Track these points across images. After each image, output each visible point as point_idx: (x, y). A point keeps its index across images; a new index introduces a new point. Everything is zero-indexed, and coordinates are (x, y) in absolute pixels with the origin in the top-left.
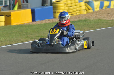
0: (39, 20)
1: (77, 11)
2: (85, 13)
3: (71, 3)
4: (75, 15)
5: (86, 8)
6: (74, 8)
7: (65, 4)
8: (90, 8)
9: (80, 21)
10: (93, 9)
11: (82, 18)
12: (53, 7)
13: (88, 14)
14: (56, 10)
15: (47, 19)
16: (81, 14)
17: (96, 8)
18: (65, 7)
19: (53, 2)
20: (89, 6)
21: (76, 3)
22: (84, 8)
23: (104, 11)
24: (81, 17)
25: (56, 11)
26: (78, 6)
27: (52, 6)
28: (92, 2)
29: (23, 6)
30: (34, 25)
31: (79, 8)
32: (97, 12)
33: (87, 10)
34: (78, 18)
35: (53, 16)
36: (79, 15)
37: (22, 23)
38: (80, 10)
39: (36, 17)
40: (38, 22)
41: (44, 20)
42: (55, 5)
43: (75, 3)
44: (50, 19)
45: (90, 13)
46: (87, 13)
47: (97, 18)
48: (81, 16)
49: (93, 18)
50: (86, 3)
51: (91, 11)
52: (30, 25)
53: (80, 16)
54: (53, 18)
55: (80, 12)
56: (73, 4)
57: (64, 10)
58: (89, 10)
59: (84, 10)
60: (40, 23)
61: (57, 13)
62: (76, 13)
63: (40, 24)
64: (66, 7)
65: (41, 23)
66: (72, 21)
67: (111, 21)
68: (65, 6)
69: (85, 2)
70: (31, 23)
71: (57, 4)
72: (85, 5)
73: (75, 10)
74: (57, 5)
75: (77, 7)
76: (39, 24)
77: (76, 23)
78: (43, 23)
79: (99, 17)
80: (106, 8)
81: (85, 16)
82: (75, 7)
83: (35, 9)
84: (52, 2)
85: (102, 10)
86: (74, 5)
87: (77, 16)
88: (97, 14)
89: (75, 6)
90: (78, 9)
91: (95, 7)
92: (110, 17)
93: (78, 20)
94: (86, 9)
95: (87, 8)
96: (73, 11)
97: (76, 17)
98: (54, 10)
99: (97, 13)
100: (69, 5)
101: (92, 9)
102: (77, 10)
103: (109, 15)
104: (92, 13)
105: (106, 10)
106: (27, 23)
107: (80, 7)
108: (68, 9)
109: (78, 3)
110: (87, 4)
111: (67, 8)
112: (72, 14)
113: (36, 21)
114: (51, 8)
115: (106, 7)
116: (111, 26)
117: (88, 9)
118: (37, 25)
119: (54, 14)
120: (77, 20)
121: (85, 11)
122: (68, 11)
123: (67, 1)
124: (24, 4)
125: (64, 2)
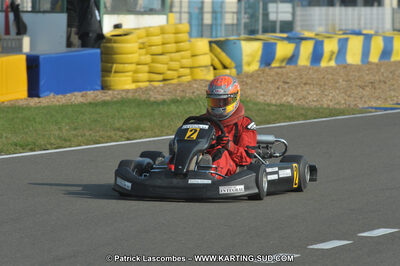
0: (52, 94)
1: (182, 70)
2: (210, 76)
3: (163, 44)
4: (175, 81)
5: (212, 60)
6: (172, 60)
7: (143, 46)
8: (227, 61)
10: (239, 67)
12: (102, 53)
14: (113, 63)
15: (80, 91)
16: (195, 80)
17: (249, 64)
18: (140, 55)
20: (223, 56)
21: (181, 44)
22: (206, 60)
23: (273, 73)
24: (193, 90)
25: (111, 67)
26: (188, 53)
27: (97, 51)
28: (235, 43)
30: (30, 109)
31: (189, 60)
32: (251, 76)
33: (215, 69)
34: (182, 91)
35: (100, 83)
36: (189, 82)
38: (191, 68)
39: (42, 82)
40: (48, 100)
41: (69, 95)
42: (109, 45)
43: (176, 43)
44: (89, 92)
48: (195, 86)
50: (214, 45)
51: (231, 72)
52: (18, 107)
53: (190, 86)
54: (99, 88)
55: (192, 74)
56: (172, 47)
57: (138, 64)
58: (225, 67)
59: (206, 66)
61: (116, 72)
62: (179, 77)
64: (147, 54)
65: (55, 103)
67: (274, 107)
68: (143, 51)
69: (211, 42)
71: (115, 42)
72: (211, 50)
73: (175, 65)
74: (115, 45)
75: (183, 58)
77: (161, 106)
80: (284, 64)
82: (177, 56)
83: (41, 57)
85: (267, 69)
86: (174, 50)
87: (180, 85)
88: (247, 84)
89: (177, 52)
90: (187, 62)
91: (245, 59)
92: (282, 95)
94: (212, 65)
95: (216, 60)
96: (169, 70)
97: (175, 90)
98: (102, 61)
99: (249, 81)
100: (157, 49)
101: (233, 65)
102: (182, 68)
103: (286, 86)
105: (279, 71)
106: (10, 101)
107: (193, 56)
108: (153, 61)
109: (186, 45)
110: (218, 50)
111: (148, 58)
112: (164, 80)
113: (41, 95)
115: (282, 61)
116: (269, 123)
117: (218, 65)
119: (103, 76)
121: (209, 70)
122: (150, 67)
123: (148, 35)
124: (7, 37)
125: (139, 38)
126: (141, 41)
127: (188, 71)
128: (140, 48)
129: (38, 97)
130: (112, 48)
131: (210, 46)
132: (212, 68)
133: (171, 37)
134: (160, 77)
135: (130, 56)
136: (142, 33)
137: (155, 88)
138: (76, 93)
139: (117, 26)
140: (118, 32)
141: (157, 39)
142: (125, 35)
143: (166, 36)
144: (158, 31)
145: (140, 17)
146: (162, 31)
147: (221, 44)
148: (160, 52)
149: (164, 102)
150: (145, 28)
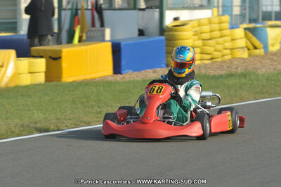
0: (130, 71)
1: (225, 51)
2: (245, 55)
3: (211, 31)
4: (219, 60)
5: (246, 43)
6: (217, 44)
7: (196, 34)
8: (257, 43)
9: (231, 75)
10: (266, 47)
11: (237, 68)
12: (166, 40)
13: (252, 60)
14: (174, 47)
15: (151, 68)
16: (235, 58)
17: (273, 45)
18: (195, 40)
19: (167, 27)
20: (254, 39)
21: (224, 31)
22: (242, 42)
24: (235, 66)
25: (172, 50)
26: (228, 38)
27: (163, 38)
28: (262, 30)
29: (92, 35)
30: (119, 83)
31: (230, 43)
32: (275, 54)
33: (249, 49)
34: (228, 67)
35: (165, 62)
36: (230, 60)
37: (89, 76)
38: (231, 49)
39: (123, 63)
40: (128, 75)
41: (143, 72)
42: (171, 33)
43: (220, 30)
44: (158, 69)
45: (256, 56)
46: (250, 55)
47: (275, 69)
48: (236, 63)
49: (265, 69)
50: (247, 32)
51: (261, 52)
52: (107, 82)
53: (232, 63)
54: (165, 66)
55: (232, 54)
56: (217, 34)
58: (256, 48)
59: (242, 48)
60: (132, 79)
62: (223, 56)
63: (133, 81)
64: (199, 39)
65: (136, 78)
66: (211, 74)
68: (196, 37)
69: (245, 29)
70: (110, 79)
71: (176, 31)
72: (246, 36)
73: (219, 47)
74: (175, 33)
75: (225, 42)
76: (129, 81)
77: (221, 80)
78: (139, 79)
79: (279, 66)
81: (245, 64)
82: (221, 40)
83: (122, 43)
84: (164, 27)
86: (218, 36)
87: (224, 62)
88: (274, 60)
89: (221, 37)
90: (228, 45)
91: (270, 41)
93: (228, 72)
94: (247, 47)
95: (249, 43)
96: (216, 51)
97: (223, 66)
98: (167, 46)
99: (275, 58)
100: (206, 36)
101: (262, 46)
102: (225, 49)
104: (262, 57)
106: (101, 77)
107: (233, 40)
108: (204, 45)
109: (227, 32)
110: (250, 35)
111: (199, 43)
112: (212, 59)
113: (123, 72)
114: (160, 41)
117: (251, 47)
118: (125, 82)
119: (167, 57)
120: (223, 73)
121: (244, 51)
122: (201, 49)
123: (200, 25)
124: (93, 29)
125: (194, 27)
126: (194, 30)
127: (228, 51)
128: (194, 35)
129: (121, 73)
130: (173, 35)
131: (245, 32)
132: (246, 49)
133: (216, 26)
134: (209, 57)
135: (186, 41)
136: (195, 23)
137: (206, 65)
138: (148, 70)
139: (176, 19)
140: (177, 23)
141: (206, 28)
142: (183, 25)
143: (213, 25)
144: (206, 22)
145: (192, 11)
146: (210, 21)
147: (253, 31)
148: (208, 38)
149: (221, 76)
150: (197, 20)
